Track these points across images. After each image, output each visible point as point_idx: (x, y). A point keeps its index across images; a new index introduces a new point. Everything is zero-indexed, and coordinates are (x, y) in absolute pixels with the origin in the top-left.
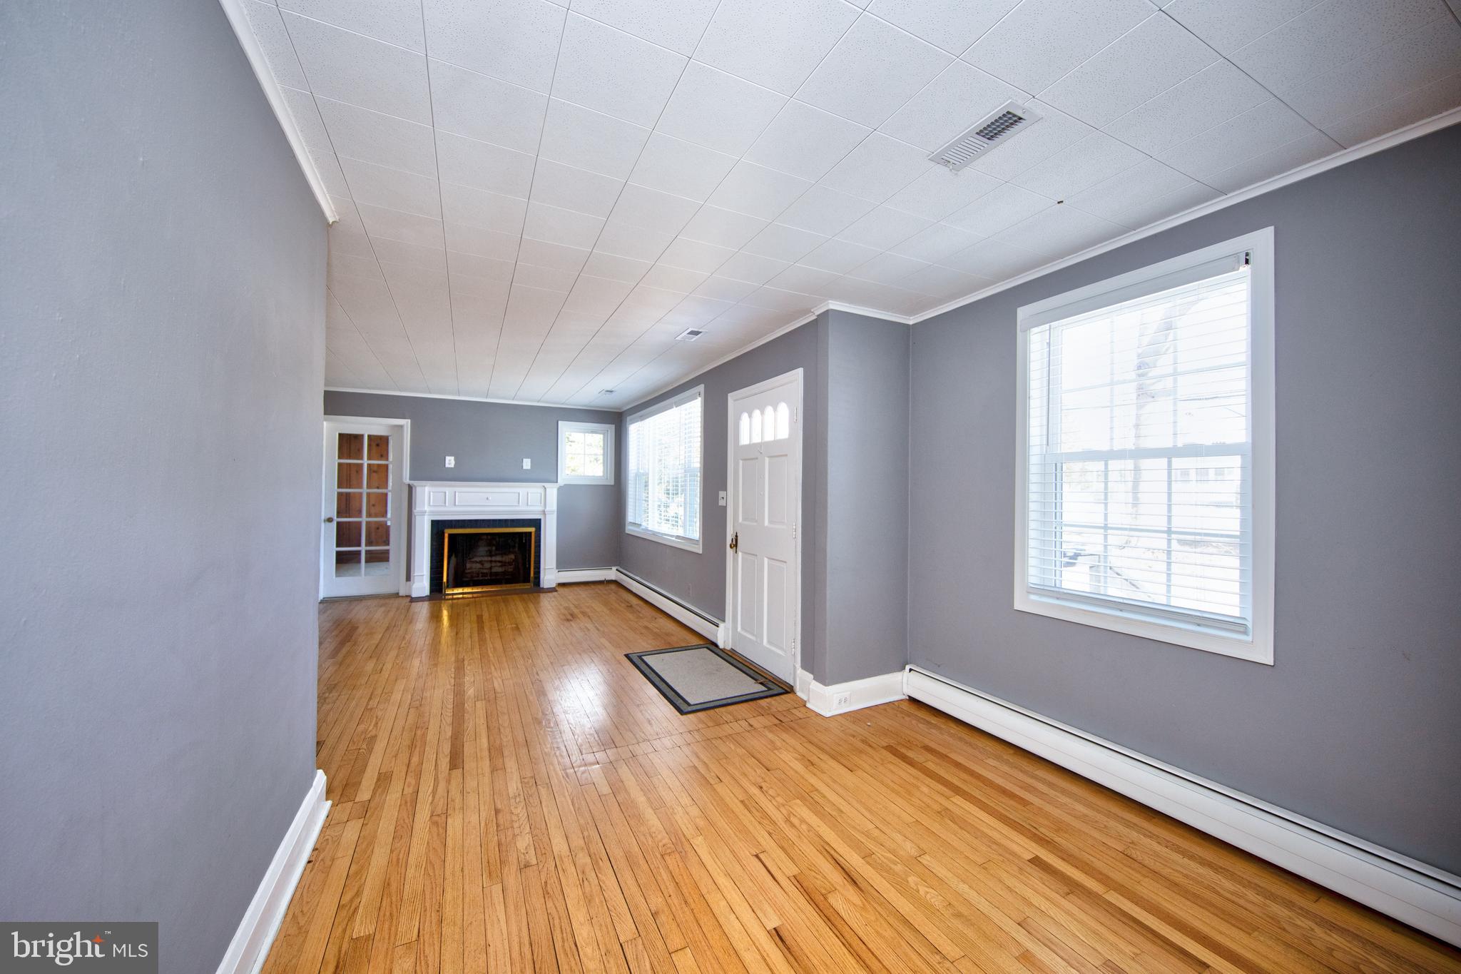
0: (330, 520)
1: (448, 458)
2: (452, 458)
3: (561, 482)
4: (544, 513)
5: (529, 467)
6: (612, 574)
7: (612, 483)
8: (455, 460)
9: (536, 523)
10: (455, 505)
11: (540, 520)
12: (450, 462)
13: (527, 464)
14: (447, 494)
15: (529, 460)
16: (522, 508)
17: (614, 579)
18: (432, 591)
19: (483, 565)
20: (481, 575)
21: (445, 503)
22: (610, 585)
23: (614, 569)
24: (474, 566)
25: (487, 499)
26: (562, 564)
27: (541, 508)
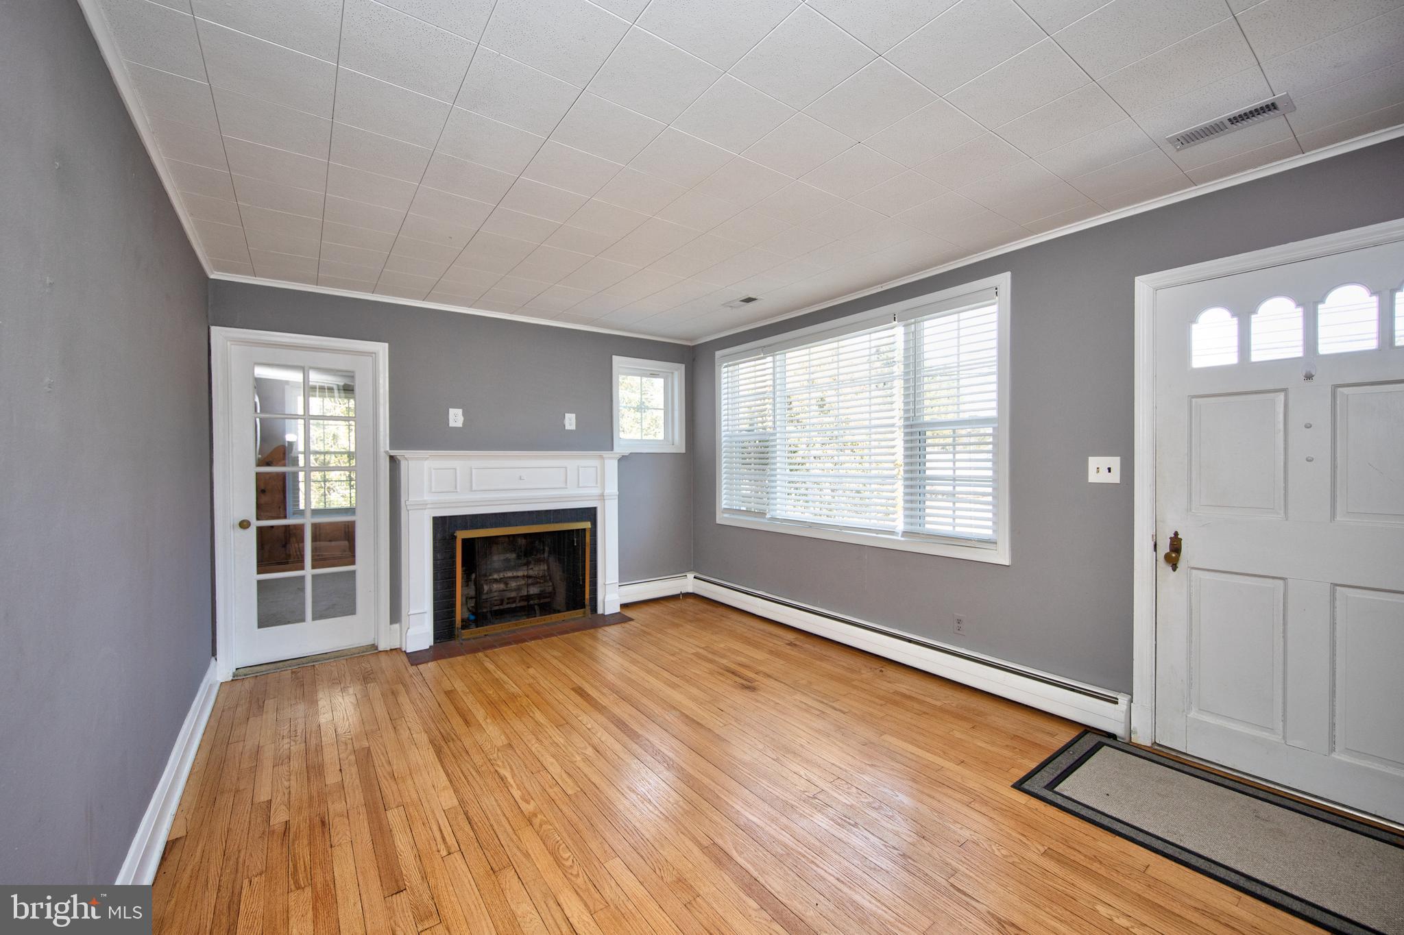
0: (244, 525)
1: (452, 411)
2: (459, 411)
3: (620, 449)
4: (602, 497)
5: (573, 427)
6: (688, 583)
7: (683, 450)
8: (464, 415)
9: (590, 514)
10: (471, 490)
11: (595, 509)
12: (456, 418)
13: (570, 422)
14: (458, 472)
15: (573, 416)
16: (572, 491)
17: (691, 591)
18: (437, 637)
19: (506, 584)
20: (506, 601)
21: (456, 488)
22: (688, 600)
23: (690, 576)
24: (495, 586)
25: (520, 478)
26: (627, 575)
27: (597, 491)
